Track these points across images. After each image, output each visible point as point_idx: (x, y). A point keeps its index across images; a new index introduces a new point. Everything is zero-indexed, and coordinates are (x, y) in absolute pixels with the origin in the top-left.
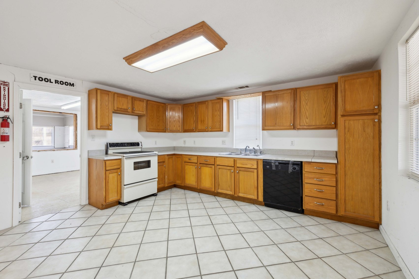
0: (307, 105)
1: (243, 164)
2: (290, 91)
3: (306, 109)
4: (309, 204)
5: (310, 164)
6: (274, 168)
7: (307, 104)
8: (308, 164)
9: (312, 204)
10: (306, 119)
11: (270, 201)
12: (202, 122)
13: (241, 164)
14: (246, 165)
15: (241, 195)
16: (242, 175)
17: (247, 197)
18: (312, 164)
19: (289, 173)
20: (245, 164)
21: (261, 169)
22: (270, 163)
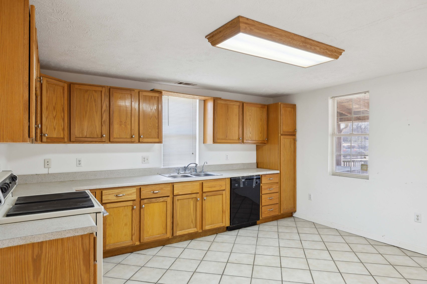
0: (250, 121)
1: (211, 187)
2: (238, 104)
3: (250, 124)
4: (265, 213)
5: (265, 176)
6: (242, 186)
7: (250, 119)
8: (264, 176)
9: (266, 213)
10: (250, 134)
11: (238, 222)
12: (123, 126)
13: (209, 187)
14: (215, 187)
15: (207, 227)
16: (209, 202)
17: (215, 227)
18: (266, 176)
19: (254, 187)
20: (213, 187)
21: (229, 189)
22: (238, 181)
